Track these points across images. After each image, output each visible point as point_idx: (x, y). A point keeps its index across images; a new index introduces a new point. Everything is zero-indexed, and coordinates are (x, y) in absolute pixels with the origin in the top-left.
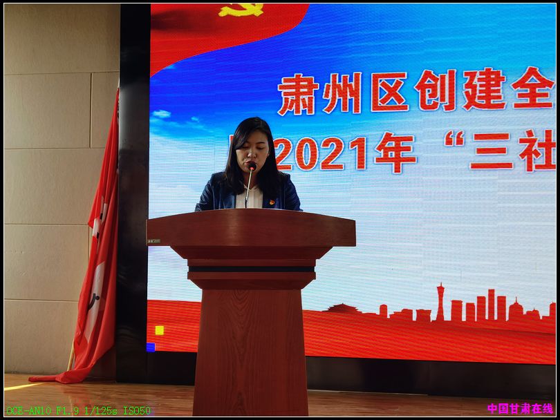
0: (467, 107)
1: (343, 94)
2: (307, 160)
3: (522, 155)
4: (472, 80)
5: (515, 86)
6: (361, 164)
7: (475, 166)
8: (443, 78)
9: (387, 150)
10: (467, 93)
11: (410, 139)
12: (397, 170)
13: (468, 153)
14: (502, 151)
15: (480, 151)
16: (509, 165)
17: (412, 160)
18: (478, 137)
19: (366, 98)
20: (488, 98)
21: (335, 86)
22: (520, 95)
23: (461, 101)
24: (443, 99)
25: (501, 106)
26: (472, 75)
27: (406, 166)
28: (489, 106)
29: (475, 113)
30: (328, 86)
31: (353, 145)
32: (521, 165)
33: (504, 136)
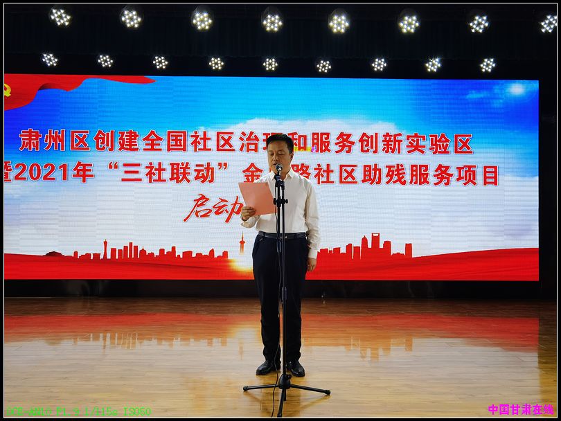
0: (120, 149)
1: (55, 140)
2: (35, 173)
3: (147, 175)
4: (123, 136)
5: (144, 140)
6: (65, 178)
7: (123, 180)
8: (108, 134)
9: (78, 171)
10: (120, 142)
11: (90, 165)
12: (84, 181)
13: (120, 173)
14: (137, 172)
15: (126, 172)
16: (140, 180)
17: (92, 176)
18: (125, 165)
19: (68, 143)
20: (130, 145)
21: (51, 136)
22: (146, 144)
23: (117, 146)
24: (108, 145)
25: (137, 149)
26: (123, 133)
27: (89, 179)
28: (131, 149)
29: (124, 153)
30: (47, 136)
31: (60, 167)
32: (146, 179)
33: (138, 165)
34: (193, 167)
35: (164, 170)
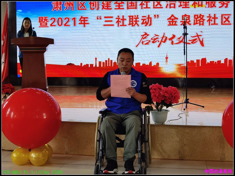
0: (102, 9)
1: (69, 5)
2: (60, 23)
3: (116, 22)
5: (115, 3)
6: (75, 25)
7: (104, 25)
9: (81, 21)
10: (102, 5)
11: (87, 18)
12: (84, 26)
14: (111, 21)
15: (106, 21)
16: (113, 25)
17: (88, 23)
18: (105, 17)
22: (116, 6)
24: (96, 7)
25: (111, 9)
28: (108, 9)
29: (104, 11)
30: (65, 3)
31: (72, 19)
32: (116, 25)
33: (112, 17)
34: (140, 18)
35: (125, 19)
